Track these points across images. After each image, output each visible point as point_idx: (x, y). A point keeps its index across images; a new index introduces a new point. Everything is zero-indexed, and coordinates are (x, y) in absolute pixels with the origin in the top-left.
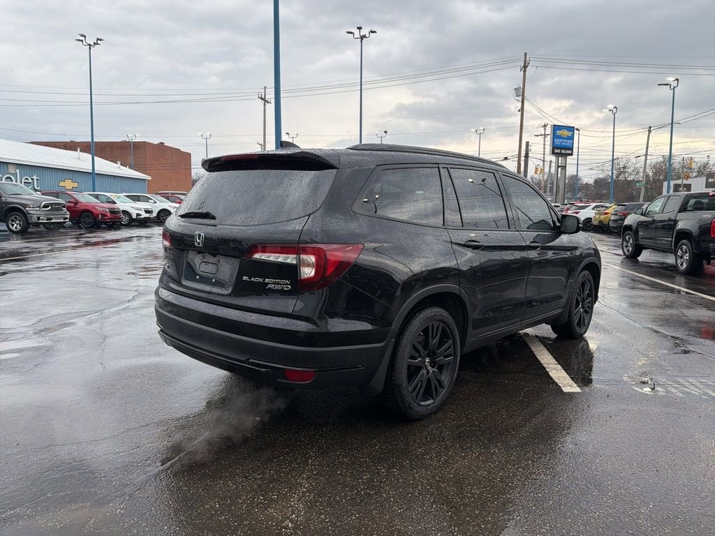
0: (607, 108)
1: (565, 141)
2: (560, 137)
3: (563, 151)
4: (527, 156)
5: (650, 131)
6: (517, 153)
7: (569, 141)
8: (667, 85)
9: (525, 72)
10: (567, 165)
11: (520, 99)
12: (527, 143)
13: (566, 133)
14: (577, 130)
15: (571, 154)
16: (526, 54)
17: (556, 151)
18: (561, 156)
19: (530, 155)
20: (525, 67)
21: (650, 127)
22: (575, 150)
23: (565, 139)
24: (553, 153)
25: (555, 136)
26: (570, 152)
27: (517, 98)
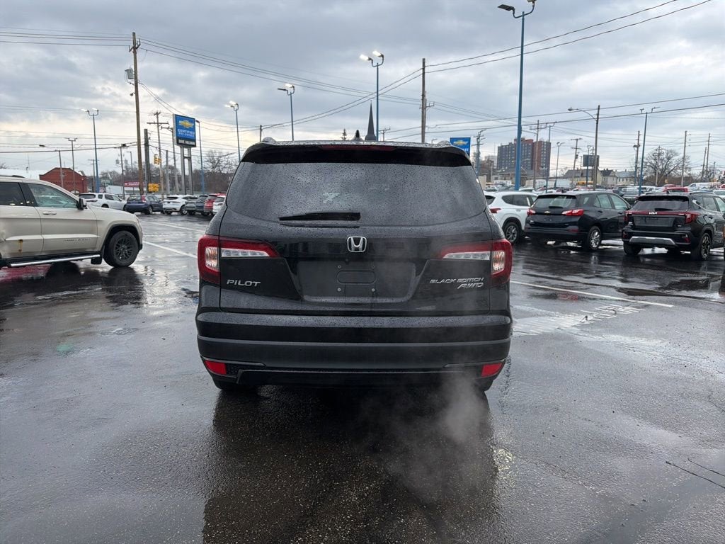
0: (228, 104)
1: (188, 132)
2: (182, 128)
3: (187, 142)
4: (147, 145)
5: (261, 130)
6: (137, 141)
7: (191, 132)
8: (285, 90)
9: (135, 53)
10: (192, 157)
11: (134, 82)
12: (146, 131)
13: (188, 124)
14: (198, 122)
15: (195, 146)
16: (134, 34)
17: (181, 141)
18: (186, 147)
19: (150, 143)
20: (135, 48)
21: (261, 126)
22: (198, 142)
23: (187, 129)
24: (178, 143)
25: (177, 126)
26: (193, 143)
27: (130, 80)
